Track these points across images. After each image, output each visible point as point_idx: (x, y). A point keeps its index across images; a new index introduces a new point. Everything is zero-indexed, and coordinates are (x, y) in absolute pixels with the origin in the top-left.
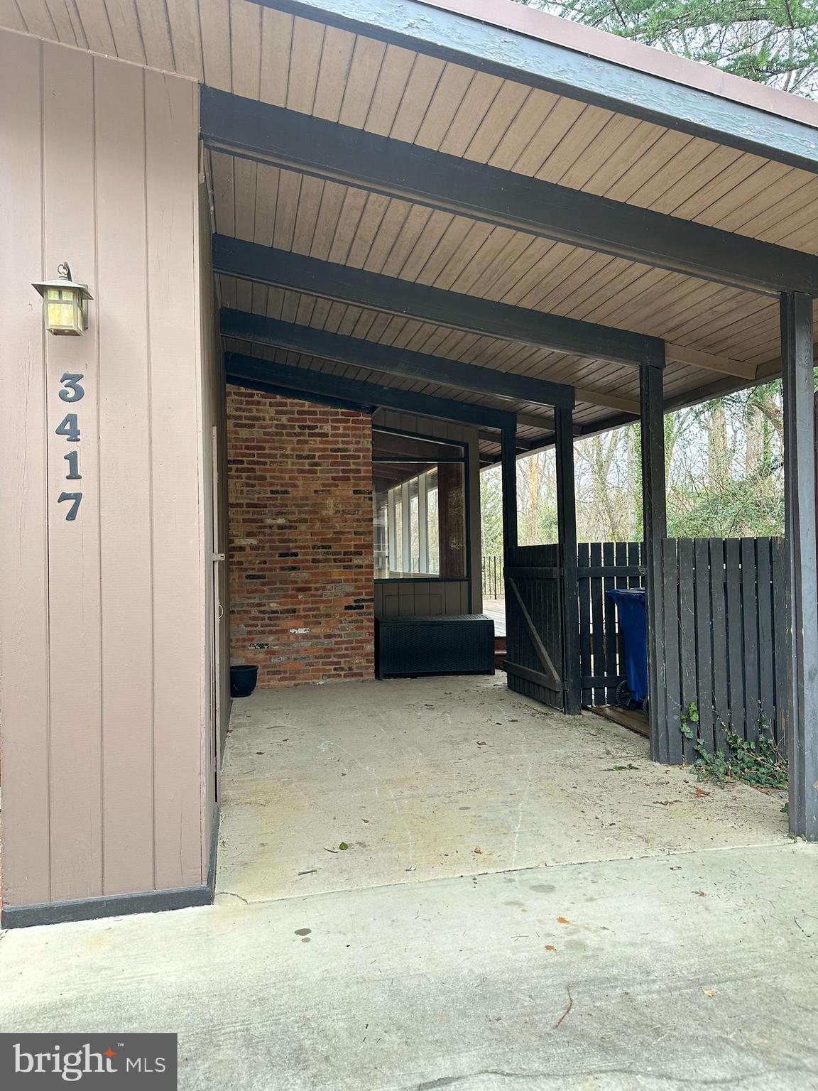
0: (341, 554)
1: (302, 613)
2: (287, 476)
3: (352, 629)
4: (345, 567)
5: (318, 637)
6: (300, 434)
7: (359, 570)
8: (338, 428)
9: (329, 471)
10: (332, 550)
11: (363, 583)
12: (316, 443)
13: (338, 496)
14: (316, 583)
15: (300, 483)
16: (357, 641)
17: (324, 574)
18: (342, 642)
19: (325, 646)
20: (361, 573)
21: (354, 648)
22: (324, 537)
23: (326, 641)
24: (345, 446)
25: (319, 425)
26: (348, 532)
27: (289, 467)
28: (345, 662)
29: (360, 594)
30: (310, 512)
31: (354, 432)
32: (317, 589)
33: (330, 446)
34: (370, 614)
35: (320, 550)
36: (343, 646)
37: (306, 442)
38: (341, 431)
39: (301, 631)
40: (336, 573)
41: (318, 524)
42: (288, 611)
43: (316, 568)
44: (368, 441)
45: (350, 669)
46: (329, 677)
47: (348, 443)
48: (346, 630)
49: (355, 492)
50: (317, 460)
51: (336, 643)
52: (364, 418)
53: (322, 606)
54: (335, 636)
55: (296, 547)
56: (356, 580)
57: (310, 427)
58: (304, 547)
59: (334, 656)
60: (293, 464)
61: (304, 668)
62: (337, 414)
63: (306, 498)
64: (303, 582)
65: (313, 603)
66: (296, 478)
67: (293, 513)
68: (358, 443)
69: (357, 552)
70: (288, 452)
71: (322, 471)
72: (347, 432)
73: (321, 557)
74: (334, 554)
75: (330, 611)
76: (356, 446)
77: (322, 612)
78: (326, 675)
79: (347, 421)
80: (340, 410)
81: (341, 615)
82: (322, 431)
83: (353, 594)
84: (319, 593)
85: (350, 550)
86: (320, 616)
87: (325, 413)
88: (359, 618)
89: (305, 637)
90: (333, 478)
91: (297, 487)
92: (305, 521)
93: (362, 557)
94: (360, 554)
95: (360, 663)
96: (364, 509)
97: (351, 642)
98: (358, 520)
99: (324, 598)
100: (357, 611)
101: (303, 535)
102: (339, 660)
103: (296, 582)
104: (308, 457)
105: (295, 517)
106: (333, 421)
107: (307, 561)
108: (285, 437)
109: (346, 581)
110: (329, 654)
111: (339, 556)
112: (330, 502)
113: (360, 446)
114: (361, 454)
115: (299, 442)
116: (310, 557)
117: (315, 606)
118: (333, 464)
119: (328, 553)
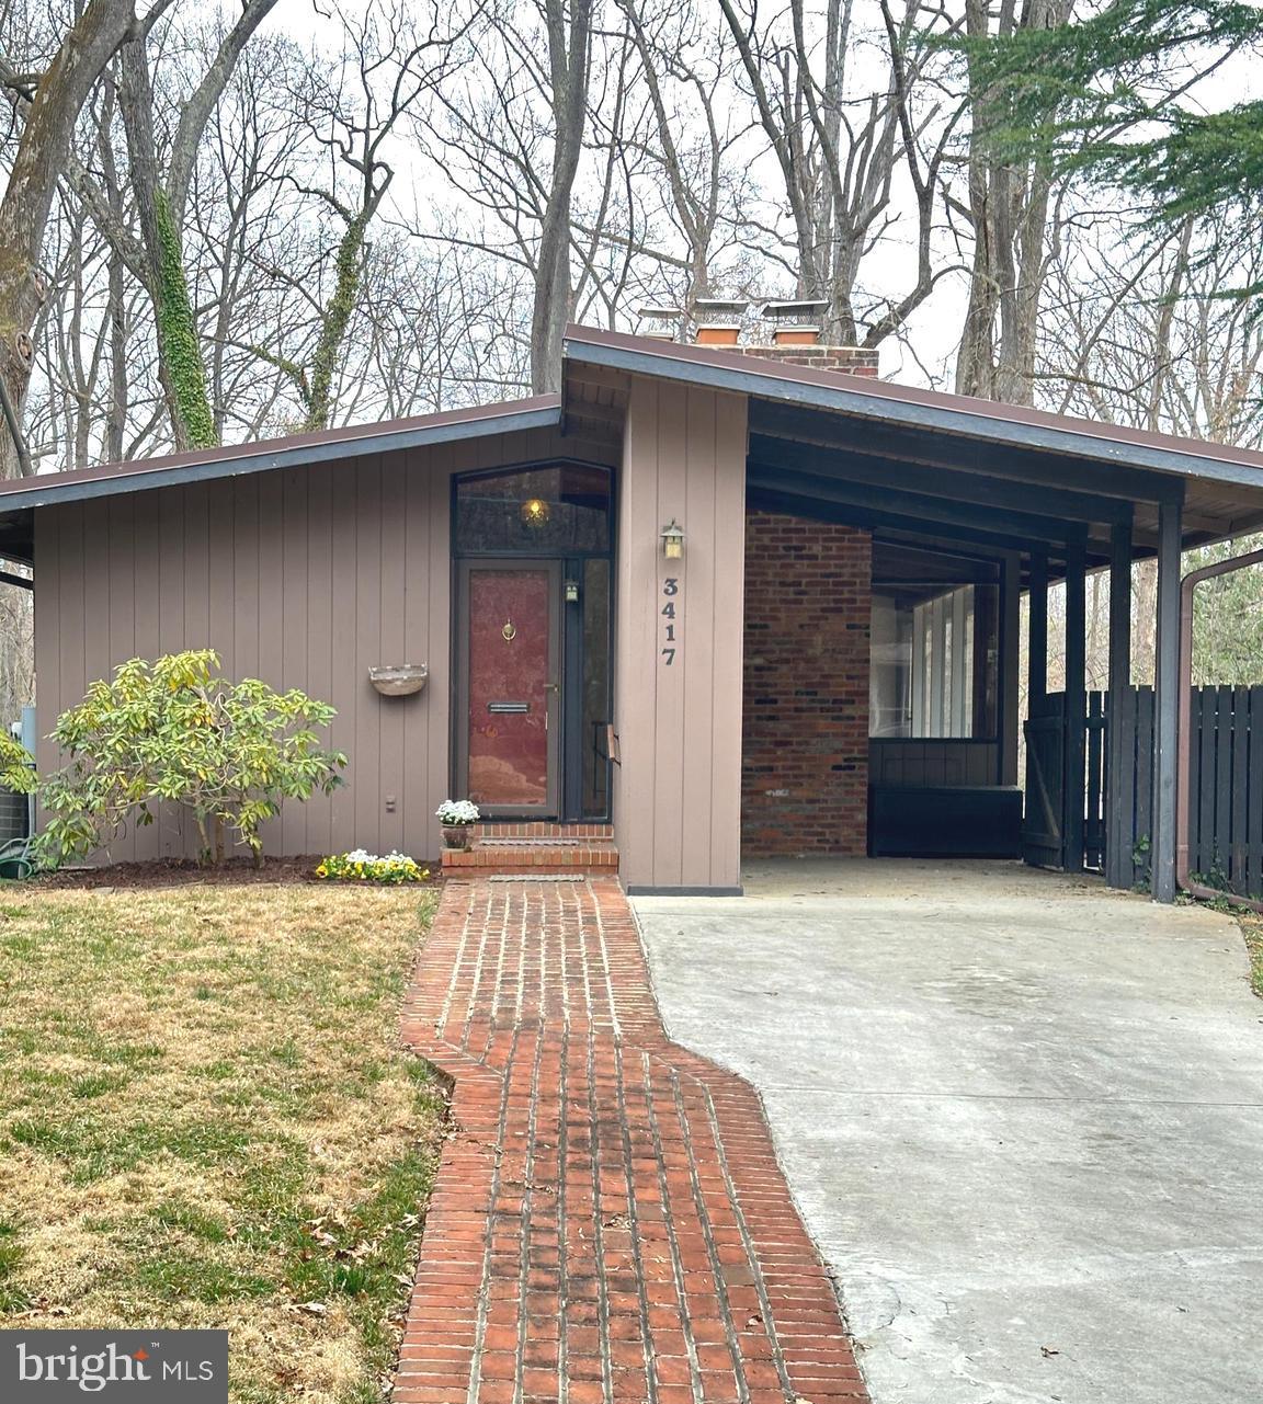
0: (829, 702)
1: (781, 772)
2: (767, 607)
3: (840, 794)
4: (833, 718)
5: (799, 802)
6: (784, 557)
7: (851, 722)
8: (831, 549)
9: (818, 601)
10: (819, 697)
11: (856, 739)
12: (803, 567)
13: (828, 631)
14: (798, 736)
15: (782, 615)
16: (846, 809)
17: (809, 726)
18: (829, 809)
19: (807, 813)
20: (853, 726)
21: (842, 817)
22: (810, 681)
23: (809, 807)
24: (838, 570)
25: (807, 545)
26: (839, 676)
27: (770, 596)
28: (831, 833)
29: (851, 751)
30: (793, 652)
31: (850, 553)
32: (799, 743)
33: (819, 571)
34: (862, 776)
35: (804, 697)
36: (829, 814)
37: (792, 566)
38: (834, 552)
39: (779, 793)
40: (822, 724)
41: (802, 665)
42: (762, 769)
43: (800, 718)
44: (867, 564)
45: (837, 842)
46: (811, 849)
47: (842, 567)
48: (832, 794)
49: (848, 627)
50: (803, 588)
51: (821, 809)
52: (863, 536)
53: (804, 765)
54: (818, 801)
55: (776, 693)
56: (846, 735)
57: (796, 549)
58: (785, 693)
59: (819, 825)
60: (775, 592)
61: (782, 837)
62: (829, 531)
63: (788, 634)
64: (783, 735)
65: (794, 760)
66: (778, 610)
67: (773, 652)
68: (854, 566)
69: (849, 700)
70: (770, 578)
71: (809, 601)
72: (842, 553)
73: (804, 705)
74: (820, 701)
75: (814, 771)
76: (851, 570)
77: (804, 772)
78: (807, 847)
79: (842, 540)
80: (833, 527)
81: (828, 776)
82: (811, 552)
83: (842, 751)
84: (802, 748)
85: (841, 697)
86: (802, 776)
87: (816, 531)
88: (849, 781)
89: (783, 800)
90: (823, 610)
91: (779, 619)
92: (787, 661)
93: (855, 706)
94: (853, 702)
95: (849, 835)
96: (860, 648)
97: (839, 809)
98: (852, 661)
99: (807, 754)
100: (847, 772)
101: (784, 677)
102: (824, 830)
103: (775, 735)
104: (792, 584)
105: (774, 657)
106: (825, 540)
107: (789, 710)
108: (767, 561)
109: (835, 735)
110: (811, 822)
111: (827, 705)
112: (818, 639)
113: (856, 570)
114: (858, 580)
115: (782, 566)
116: (792, 706)
117: (796, 764)
118: (823, 593)
119: (813, 701)
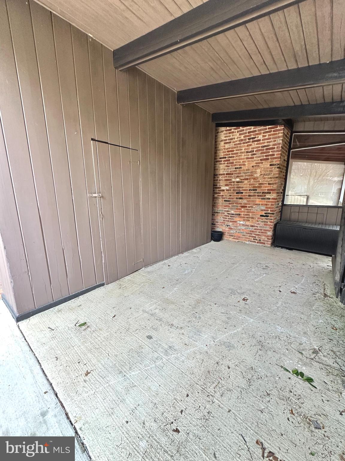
0: (261, 193)
1: (242, 216)
2: (242, 161)
3: (262, 225)
4: (262, 199)
5: (248, 226)
6: (248, 142)
7: (269, 200)
8: (266, 136)
9: (260, 157)
10: (257, 191)
11: (270, 206)
12: (255, 145)
13: (262, 168)
14: (249, 204)
15: (246, 163)
16: (264, 230)
17: (253, 201)
18: (258, 229)
19: (250, 230)
20: (269, 202)
21: (262, 232)
22: (254, 186)
23: (251, 228)
24: (268, 144)
25: (257, 136)
26: (265, 184)
27: (243, 157)
28: (258, 237)
29: (268, 210)
30: (249, 176)
31: (273, 136)
32: (249, 207)
34: (272, 219)
35: (252, 191)
36: (258, 231)
37: (251, 145)
39: (242, 222)
40: (258, 201)
41: (252, 180)
42: (237, 214)
43: (250, 198)
44: (280, 139)
45: (260, 240)
46: (251, 241)
47: (270, 142)
48: (259, 225)
49: (271, 165)
50: (254, 152)
51: (255, 229)
52: (280, 128)
53: (250, 214)
55: (243, 190)
56: (266, 205)
57: (253, 138)
59: (254, 234)
60: (244, 156)
61: (242, 236)
62: (266, 129)
63: (249, 170)
64: (244, 204)
65: (247, 212)
66: (245, 162)
67: (243, 176)
69: (268, 192)
70: (243, 151)
71: (256, 157)
72: (270, 137)
73: (252, 194)
74: (258, 193)
75: (254, 217)
76: (273, 143)
77: (250, 216)
78: (250, 241)
79: (270, 132)
80: (267, 127)
81: (258, 218)
82: (258, 139)
83: (264, 210)
84: (250, 209)
85: (265, 191)
86: (249, 218)
87: (260, 130)
88: (266, 221)
89: (243, 225)
90: (261, 160)
91: (245, 165)
92: (247, 179)
93: (270, 194)
94: (270, 193)
95: (264, 239)
96: (274, 173)
97: (261, 230)
98: (271, 178)
99: (252, 211)
100: (265, 217)
101: (246, 185)
102: (256, 236)
103: (241, 204)
104: (251, 152)
105: (244, 178)
106: (264, 133)
107: (247, 196)
108: (242, 145)
109: (262, 204)
110: (252, 233)
111: (260, 194)
112: (258, 171)
113: (276, 142)
114: (276, 147)
115: (247, 146)
116: (248, 194)
117: (248, 213)
118: (261, 153)
119: (255, 193)
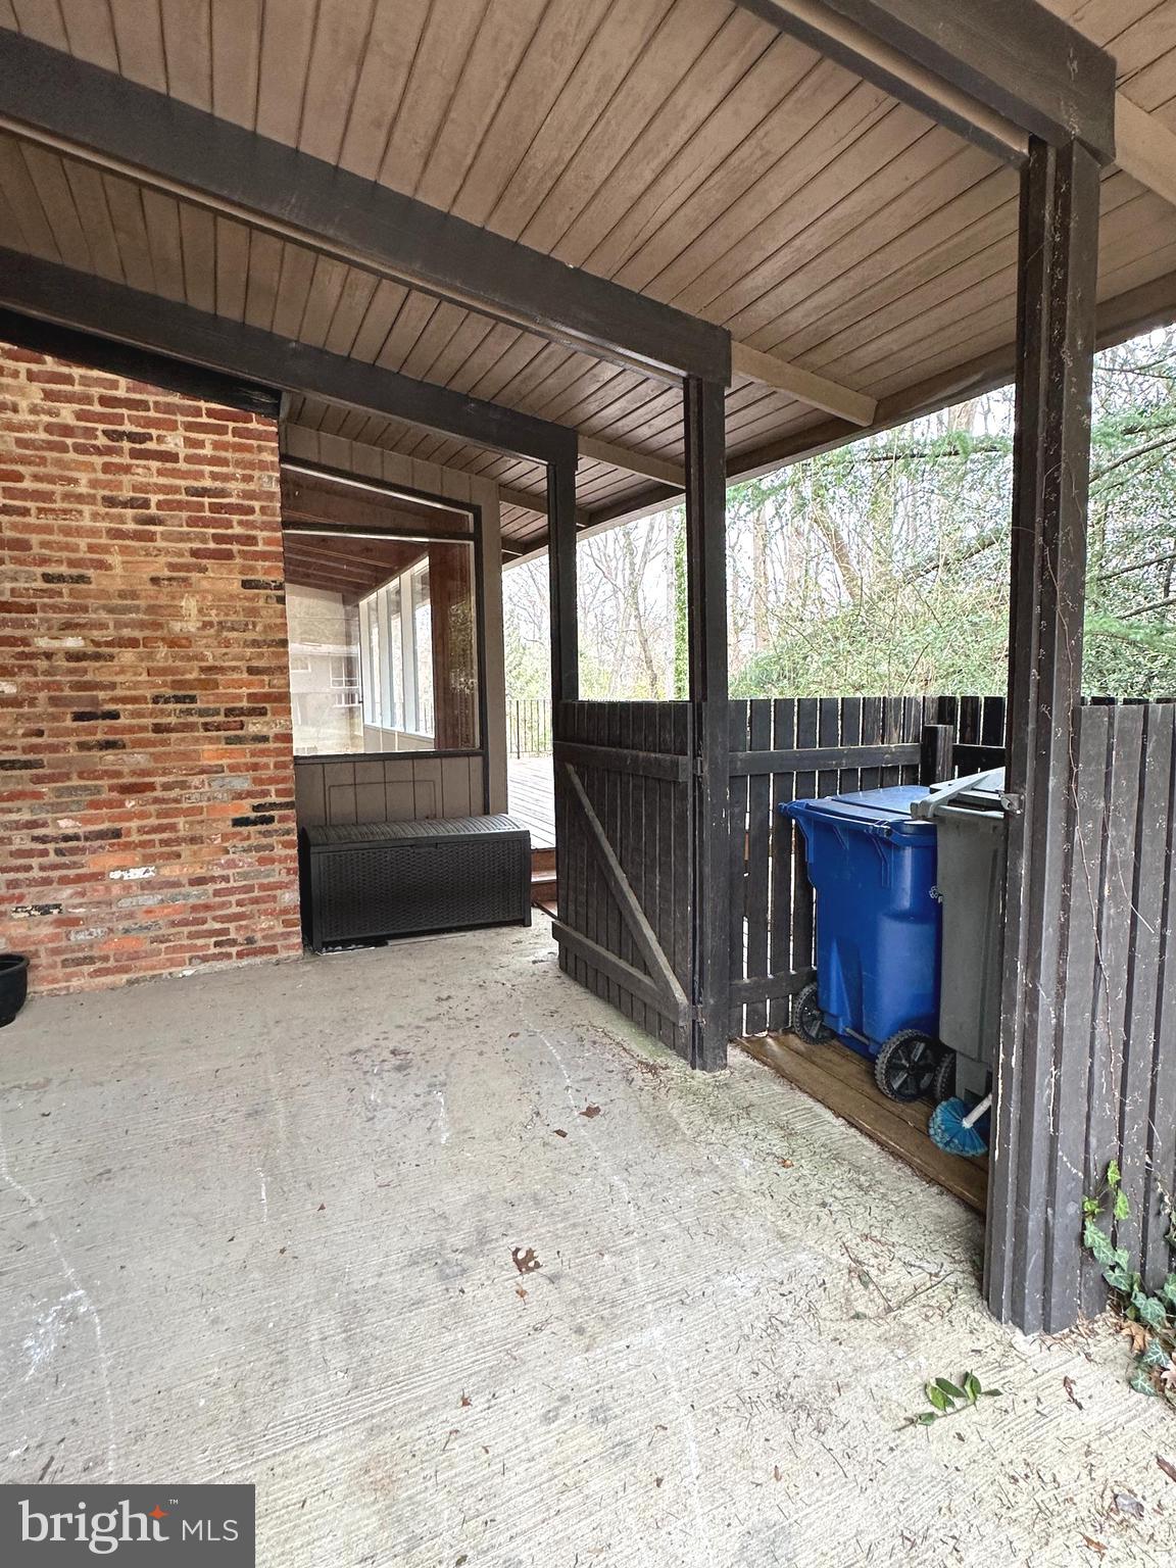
0: (218, 714)
1: (135, 838)
2: (82, 543)
3: (250, 864)
4: (229, 741)
5: (176, 884)
6: (109, 451)
7: (261, 746)
8: (201, 444)
9: (183, 538)
10: (199, 705)
11: (271, 772)
12: (147, 473)
13: (207, 591)
14: (164, 774)
15: (115, 559)
16: (262, 887)
17: (184, 755)
18: (230, 891)
19: (192, 901)
20: (263, 753)
21: (255, 901)
22: (179, 677)
23: (195, 890)
24: (218, 484)
25: (154, 432)
26: (234, 669)
27: (87, 523)
28: (238, 929)
29: (266, 793)
30: (142, 625)
31: (238, 455)
32: (167, 787)
33: (183, 483)
34: (288, 832)
35: (171, 706)
36: (233, 899)
37: (127, 469)
38: (208, 451)
39: (137, 874)
40: (210, 752)
41: (163, 650)
42: (101, 835)
43: (165, 743)
44: (270, 477)
45: (250, 941)
46: (205, 959)
47: (226, 478)
48: (236, 866)
49: (246, 584)
50: (153, 511)
51: (217, 893)
52: (261, 427)
53: (181, 821)
54: (213, 879)
55: (114, 700)
56: (255, 767)
57: (132, 437)
58: (134, 700)
59: (214, 919)
61: (147, 946)
62: (198, 412)
63: (133, 594)
64: (134, 773)
65: (161, 814)
66: (106, 550)
67: (102, 626)
68: (248, 479)
69: (254, 709)
70: (82, 489)
71: (166, 537)
72: (223, 454)
73: (173, 720)
74: (202, 713)
75: (199, 830)
76: (242, 486)
77: (181, 834)
78: (198, 957)
79: (222, 430)
80: (203, 405)
81: (225, 837)
82: (163, 447)
83: (250, 794)
84: (173, 794)
85: (240, 705)
86: (178, 841)
87: (169, 408)
88: (265, 841)
89: (146, 885)
90: (195, 553)
91: (108, 567)
92: (133, 643)
93: (267, 719)
94: (262, 712)
95: (271, 928)
96: (268, 621)
97: (249, 889)
98: (255, 643)
99: (185, 805)
100: (259, 827)
101: (128, 672)
102: (226, 925)
103: (118, 774)
104: (130, 503)
105: (110, 634)
106: (189, 427)
107: (143, 729)
108: (72, 455)
109: (233, 768)
110: (202, 915)
111: (215, 718)
112: (189, 604)
113: (252, 486)
114: (257, 505)
115: (107, 468)
116: (149, 721)
117: (165, 821)
118: (191, 522)
119: (189, 712)
